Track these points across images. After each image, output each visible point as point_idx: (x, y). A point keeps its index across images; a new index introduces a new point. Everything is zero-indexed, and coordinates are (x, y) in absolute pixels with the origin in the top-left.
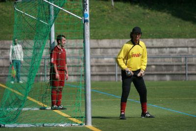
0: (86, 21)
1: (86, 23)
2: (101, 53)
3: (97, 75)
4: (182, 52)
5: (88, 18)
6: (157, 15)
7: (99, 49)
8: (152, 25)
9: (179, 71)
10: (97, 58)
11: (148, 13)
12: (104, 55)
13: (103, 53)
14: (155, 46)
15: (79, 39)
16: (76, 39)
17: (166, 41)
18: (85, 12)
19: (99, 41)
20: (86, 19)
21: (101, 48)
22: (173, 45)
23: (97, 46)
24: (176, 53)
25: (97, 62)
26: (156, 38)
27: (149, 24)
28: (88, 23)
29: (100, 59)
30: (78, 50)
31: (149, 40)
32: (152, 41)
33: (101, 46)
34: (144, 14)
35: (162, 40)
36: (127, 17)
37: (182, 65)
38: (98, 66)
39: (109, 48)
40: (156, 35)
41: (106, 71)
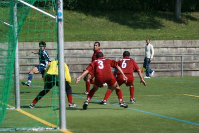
1: (60, 22)
4: (115, 53)
5: (61, 17)
6: (92, 20)
8: (88, 30)
11: (84, 19)
14: (92, 47)
15: (26, 41)
18: (59, 11)
22: (107, 47)
24: (110, 53)
27: (85, 28)
28: (62, 23)
30: (25, 52)
32: (89, 43)
34: (81, 20)
40: (93, 38)
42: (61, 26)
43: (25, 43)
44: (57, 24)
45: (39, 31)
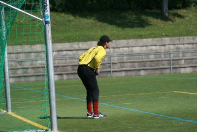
0: (47, 22)
1: (47, 25)
2: (34, 57)
3: (33, 76)
5: (49, 19)
6: (80, 21)
7: (33, 53)
8: (76, 31)
9: (103, 69)
10: (32, 61)
11: (72, 20)
12: (38, 58)
13: (36, 56)
14: (81, 48)
16: (13, 45)
17: (91, 44)
18: (46, 13)
19: (33, 46)
20: (47, 20)
21: (34, 52)
23: (31, 51)
25: (32, 65)
26: (82, 41)
27: (74, 29)
28: (50, 25)
29: (34, 62)
30: (15, 55)
31: (76, 43)
32: (78, 44)
33: (34, 50)
34: (69, 21)
35: (87, 43)
36: (55, 24)
37: (106, 64)
38: (34, 68)
39: (41, 52)
40: (81, 39)
41: (41, 72)
42: (49, 28)
43: (14, 46)
44: (45, 26)
45: (28, 34)
